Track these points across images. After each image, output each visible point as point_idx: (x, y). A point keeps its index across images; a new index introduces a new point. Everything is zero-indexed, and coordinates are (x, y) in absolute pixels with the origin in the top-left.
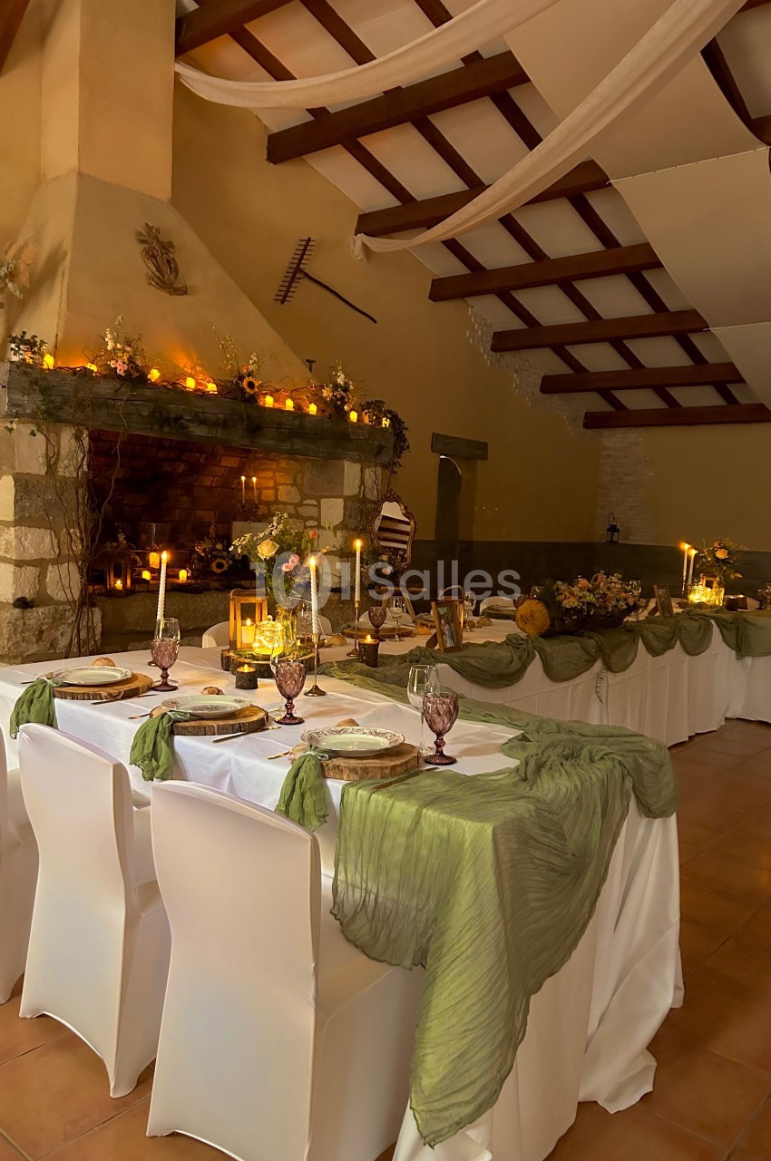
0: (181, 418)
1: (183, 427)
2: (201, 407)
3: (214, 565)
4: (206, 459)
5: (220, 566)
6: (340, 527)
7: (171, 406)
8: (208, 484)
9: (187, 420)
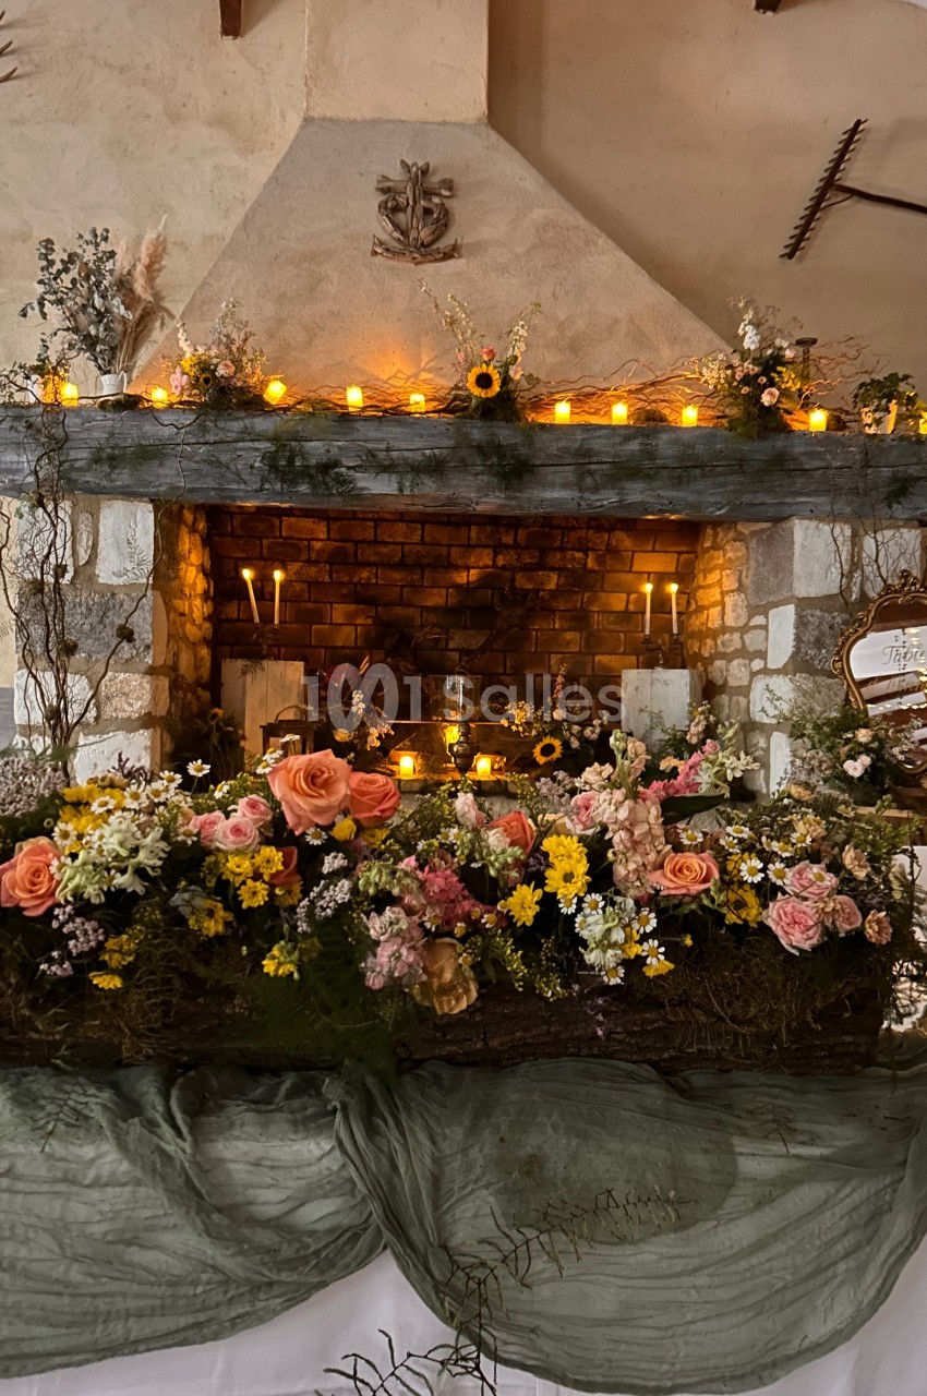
0: (336, 464)
1: (342, 481)
2: (382, 440)
3: (537, 750)
4: (600, 561)
5: (547, 750)
6: (791, 668)
7: (313, 444)
8: (621, 607)
9: (349, 468)
